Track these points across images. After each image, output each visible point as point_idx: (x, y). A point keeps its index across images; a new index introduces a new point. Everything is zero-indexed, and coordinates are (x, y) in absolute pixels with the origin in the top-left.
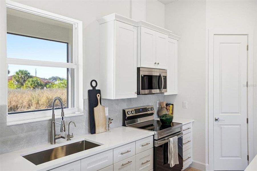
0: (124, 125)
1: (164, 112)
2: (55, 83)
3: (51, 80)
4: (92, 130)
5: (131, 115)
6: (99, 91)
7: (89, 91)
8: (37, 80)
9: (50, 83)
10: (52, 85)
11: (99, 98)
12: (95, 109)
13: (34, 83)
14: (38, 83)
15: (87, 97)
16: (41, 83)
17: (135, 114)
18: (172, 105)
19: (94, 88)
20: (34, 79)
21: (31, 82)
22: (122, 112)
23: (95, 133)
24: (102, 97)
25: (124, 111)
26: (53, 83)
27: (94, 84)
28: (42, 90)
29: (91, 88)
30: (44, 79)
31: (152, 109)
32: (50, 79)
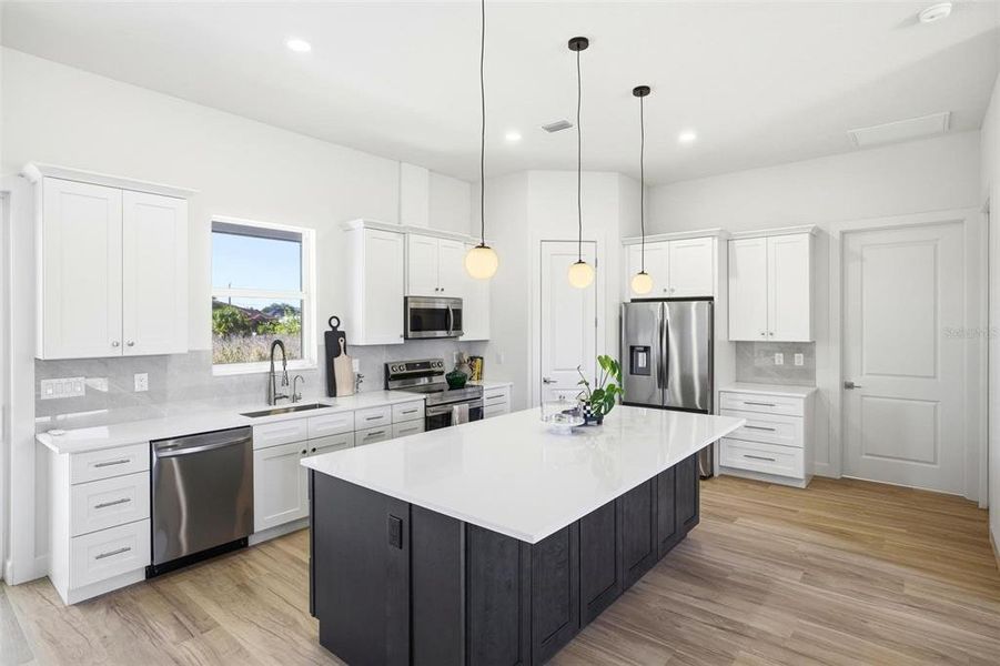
0: (387, 388)
1: (466, 370)
2: (280, 321)
3: (269, 314)
4: (332, 390)
5: (399, 372)
6: (343, 334)
7: (326, 333)
8: (233, 314)
9: (266, 321)
10: (271, 327)
11: (342, 344)
12: (336, 360)
13: (227, 321)
14: (235, 322)
15: (323, 343)
16: (243, 321)
17: (405, 371)
18: (482, 358)
19: (334, 328)
20: (227, 311)
21: (219, 320)
22: (383, 367)
23: (335, 396)
24: (349, 343)
25: (386, 365)
26: (274, 322)
27: (334, 323)
28: (247, 341)
29: (331, 329)
30: (251, 310)
31: (440, 364)
32: (266, 310)
